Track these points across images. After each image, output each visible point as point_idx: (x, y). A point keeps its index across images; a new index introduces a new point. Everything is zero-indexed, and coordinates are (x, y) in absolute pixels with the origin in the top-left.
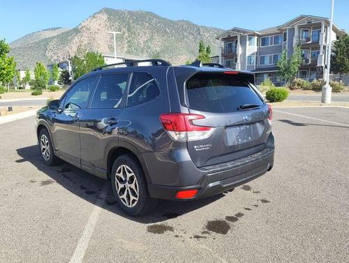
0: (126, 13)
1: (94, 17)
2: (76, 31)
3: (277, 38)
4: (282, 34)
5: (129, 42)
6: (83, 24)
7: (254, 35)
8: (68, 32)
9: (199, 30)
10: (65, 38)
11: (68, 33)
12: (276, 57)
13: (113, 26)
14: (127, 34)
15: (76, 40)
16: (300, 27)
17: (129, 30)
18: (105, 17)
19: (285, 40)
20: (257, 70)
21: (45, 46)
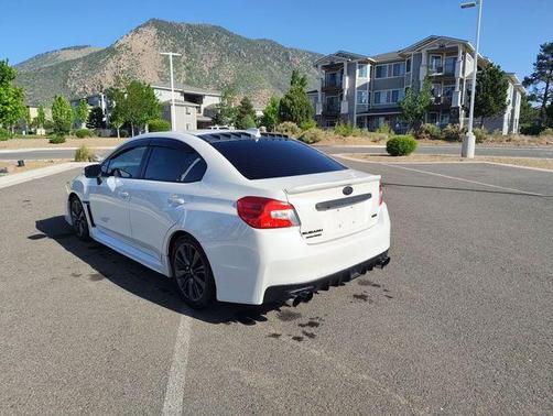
0: (184, 27)
1: (136, 31)
2: (112, 51)
3: (397, 67)
4: (404, 61)
5: (188, 68)
6: (122, 42)
7: (366, 62)
8: (100, 52)
9: (286, 54)
10: (94, 61)
11: (99, 54)
12: (395, 94)
13: (164, 44)
14: (184, 57)
15: (111, 64)
16: (429, 53)
17: (187, 51)
18: (153, 32)
19: (408, 70)
20: (369, 111)
21: (66, 72)
